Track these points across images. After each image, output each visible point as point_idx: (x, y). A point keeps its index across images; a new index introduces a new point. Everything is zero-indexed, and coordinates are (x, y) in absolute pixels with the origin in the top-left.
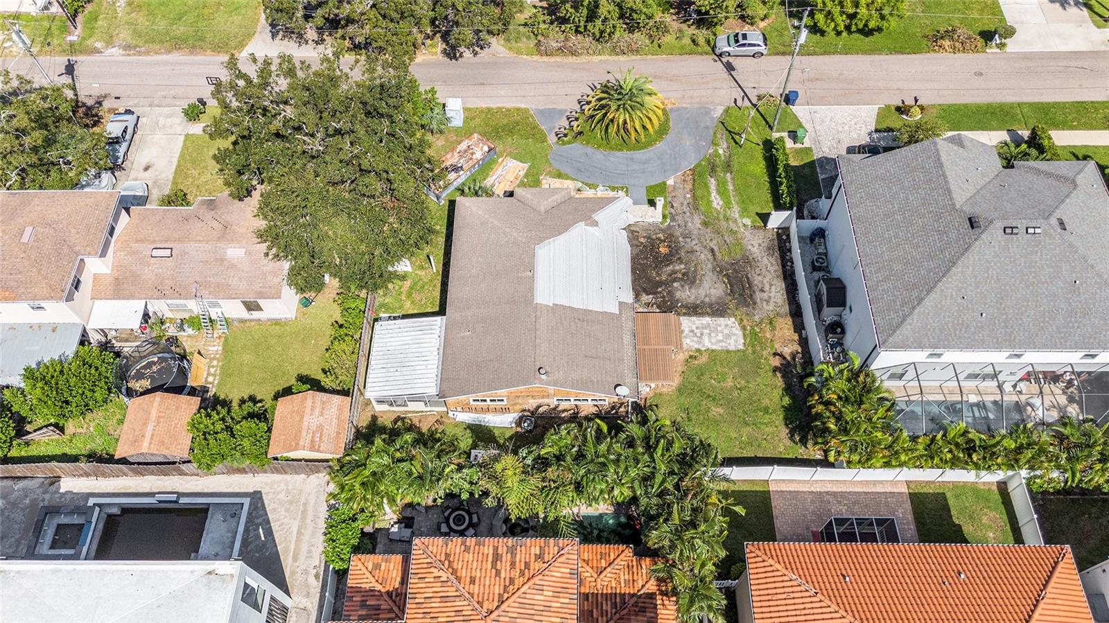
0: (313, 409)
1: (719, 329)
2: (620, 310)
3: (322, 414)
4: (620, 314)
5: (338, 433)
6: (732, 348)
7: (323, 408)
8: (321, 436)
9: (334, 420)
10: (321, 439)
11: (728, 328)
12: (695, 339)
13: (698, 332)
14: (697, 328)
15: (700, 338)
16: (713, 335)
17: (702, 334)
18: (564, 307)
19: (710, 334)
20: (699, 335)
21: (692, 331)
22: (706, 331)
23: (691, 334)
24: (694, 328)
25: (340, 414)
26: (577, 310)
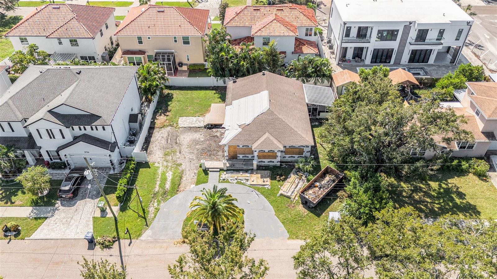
1: (188, 123)
3: (344, 79)
4: (232, 102)
5: (336, 78)
6: (184, 117)
8: (341, 75)
11: (184, 124)
12: (199, 120)
16: (191, 121)
17: (196, 121)
18: (256, 94)
24: (199, 123)
25: (338, 82)
26: (250, 95)
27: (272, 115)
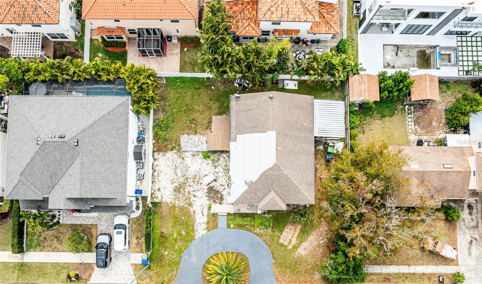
0: (365, 92)
1: (190, 145)
2: (236, 137)
3: (361, 91)
4: (236, 135)
5: (352, 85)
6: (186, 135)
7: (360, 93)
8: (359, 82)
9: (355, 89)
10: (359, 80)
11: (187, 146)
12: (201, 140)
13: (200, 143)
14: (200, 145)
15: (199, 140)
16: (193, 142)
17: (198, 142)
18: (262, 132)
19: (195, 142)
20: (200, 142)
21: (202, 144)
22: (196, 144)
23: (203, 142)
24: (201, 145)
25: (353, 92)
26: (256, 132)
27: (278, 171)
